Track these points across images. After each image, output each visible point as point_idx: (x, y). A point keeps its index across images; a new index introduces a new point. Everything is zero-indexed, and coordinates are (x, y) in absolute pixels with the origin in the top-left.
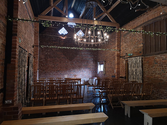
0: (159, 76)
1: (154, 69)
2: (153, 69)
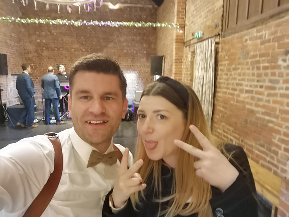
0: (248, 97)
1: (239, 75)
2: (237, 76)
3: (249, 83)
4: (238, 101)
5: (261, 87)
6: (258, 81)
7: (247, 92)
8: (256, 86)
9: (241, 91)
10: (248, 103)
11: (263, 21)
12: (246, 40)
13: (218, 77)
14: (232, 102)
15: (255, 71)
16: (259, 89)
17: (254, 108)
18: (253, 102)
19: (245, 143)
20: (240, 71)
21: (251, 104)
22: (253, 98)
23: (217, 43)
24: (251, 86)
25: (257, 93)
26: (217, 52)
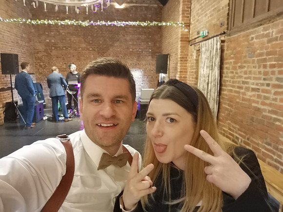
0: (254, 96)
1: (246, 73)
2: (242, 74)
3: (255, 81)
4: (244, 99)
5: (268, 85)
6: (264, 79)
7: (253, 90)
8: (262, 85)
9: (247, 89)
10: (254, 101)
11: (270, 19)
12: (253, 38)
13: (224, 75)
14: (238, 100)
15: (262, 70)
16: (265, 88)
17: (260, 106)
18: (260, 100)
19: (252, 141)
20: (246, 69)
21: (257, 103)
22: (259, 96)
23: (223, 42)
24: (257, 84)
25: (263, 91)
26: (222, 51)
